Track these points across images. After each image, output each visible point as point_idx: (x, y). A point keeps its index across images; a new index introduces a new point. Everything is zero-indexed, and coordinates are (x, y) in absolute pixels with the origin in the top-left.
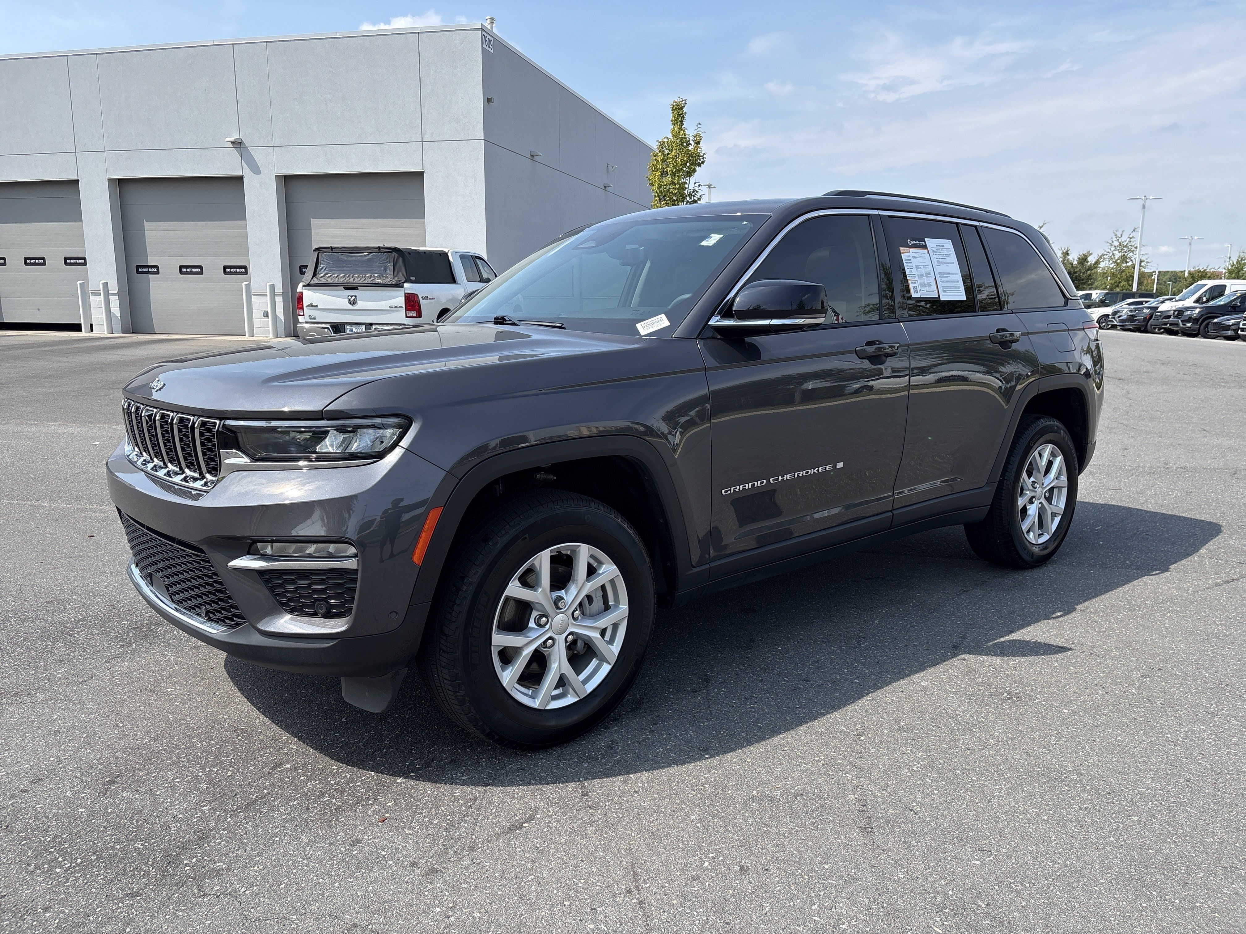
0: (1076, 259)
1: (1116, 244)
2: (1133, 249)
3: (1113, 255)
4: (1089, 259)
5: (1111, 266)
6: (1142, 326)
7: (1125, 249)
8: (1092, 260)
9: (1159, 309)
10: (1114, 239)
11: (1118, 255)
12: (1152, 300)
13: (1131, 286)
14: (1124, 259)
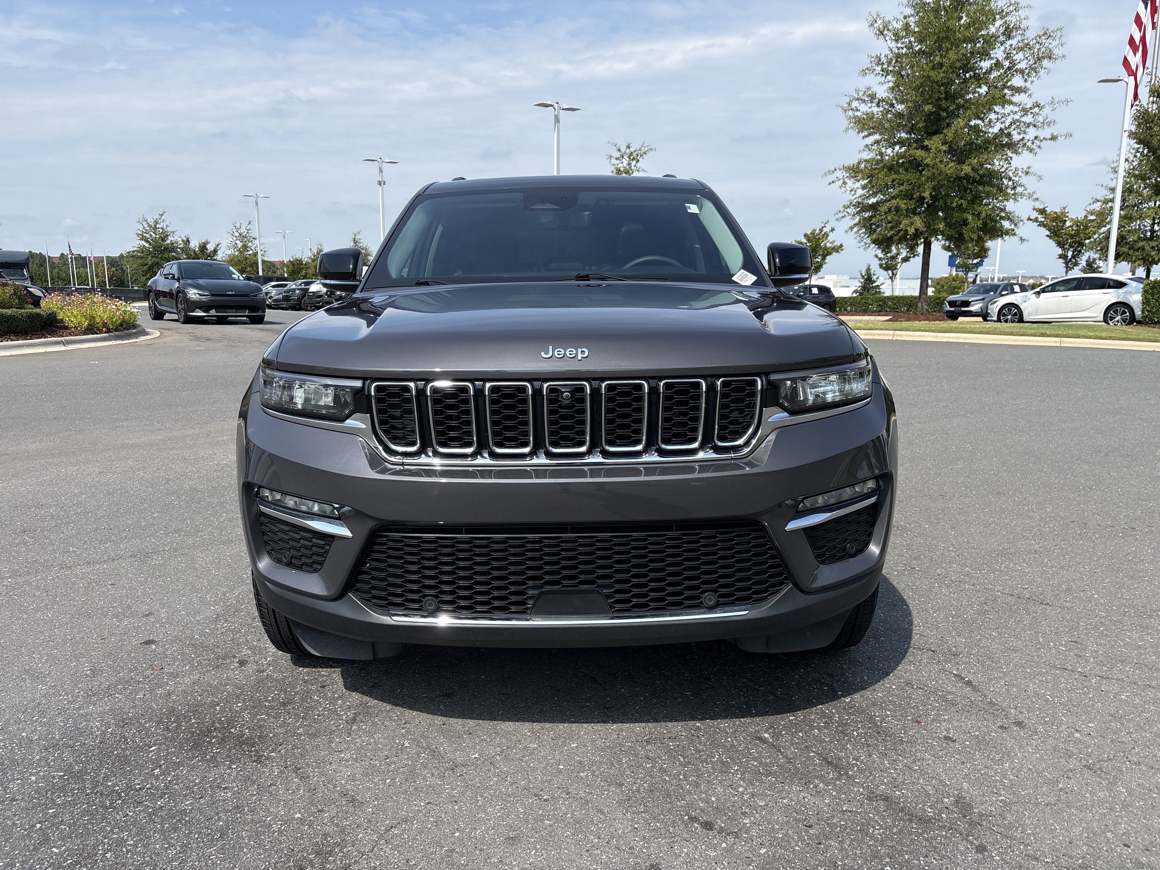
0: (198, 245)
1: (237, 234)
2: (251, 239)
3: (236, 244)
4: (208, 246)
5: (237, 253)
6: (297, 304)
7: (246, 239)
8: (210, 247)
9: (310, 290)
10: (234, 230)
11: (240, 244)
12: (292, 283)
13: (258, 273)
14: (245, 247)
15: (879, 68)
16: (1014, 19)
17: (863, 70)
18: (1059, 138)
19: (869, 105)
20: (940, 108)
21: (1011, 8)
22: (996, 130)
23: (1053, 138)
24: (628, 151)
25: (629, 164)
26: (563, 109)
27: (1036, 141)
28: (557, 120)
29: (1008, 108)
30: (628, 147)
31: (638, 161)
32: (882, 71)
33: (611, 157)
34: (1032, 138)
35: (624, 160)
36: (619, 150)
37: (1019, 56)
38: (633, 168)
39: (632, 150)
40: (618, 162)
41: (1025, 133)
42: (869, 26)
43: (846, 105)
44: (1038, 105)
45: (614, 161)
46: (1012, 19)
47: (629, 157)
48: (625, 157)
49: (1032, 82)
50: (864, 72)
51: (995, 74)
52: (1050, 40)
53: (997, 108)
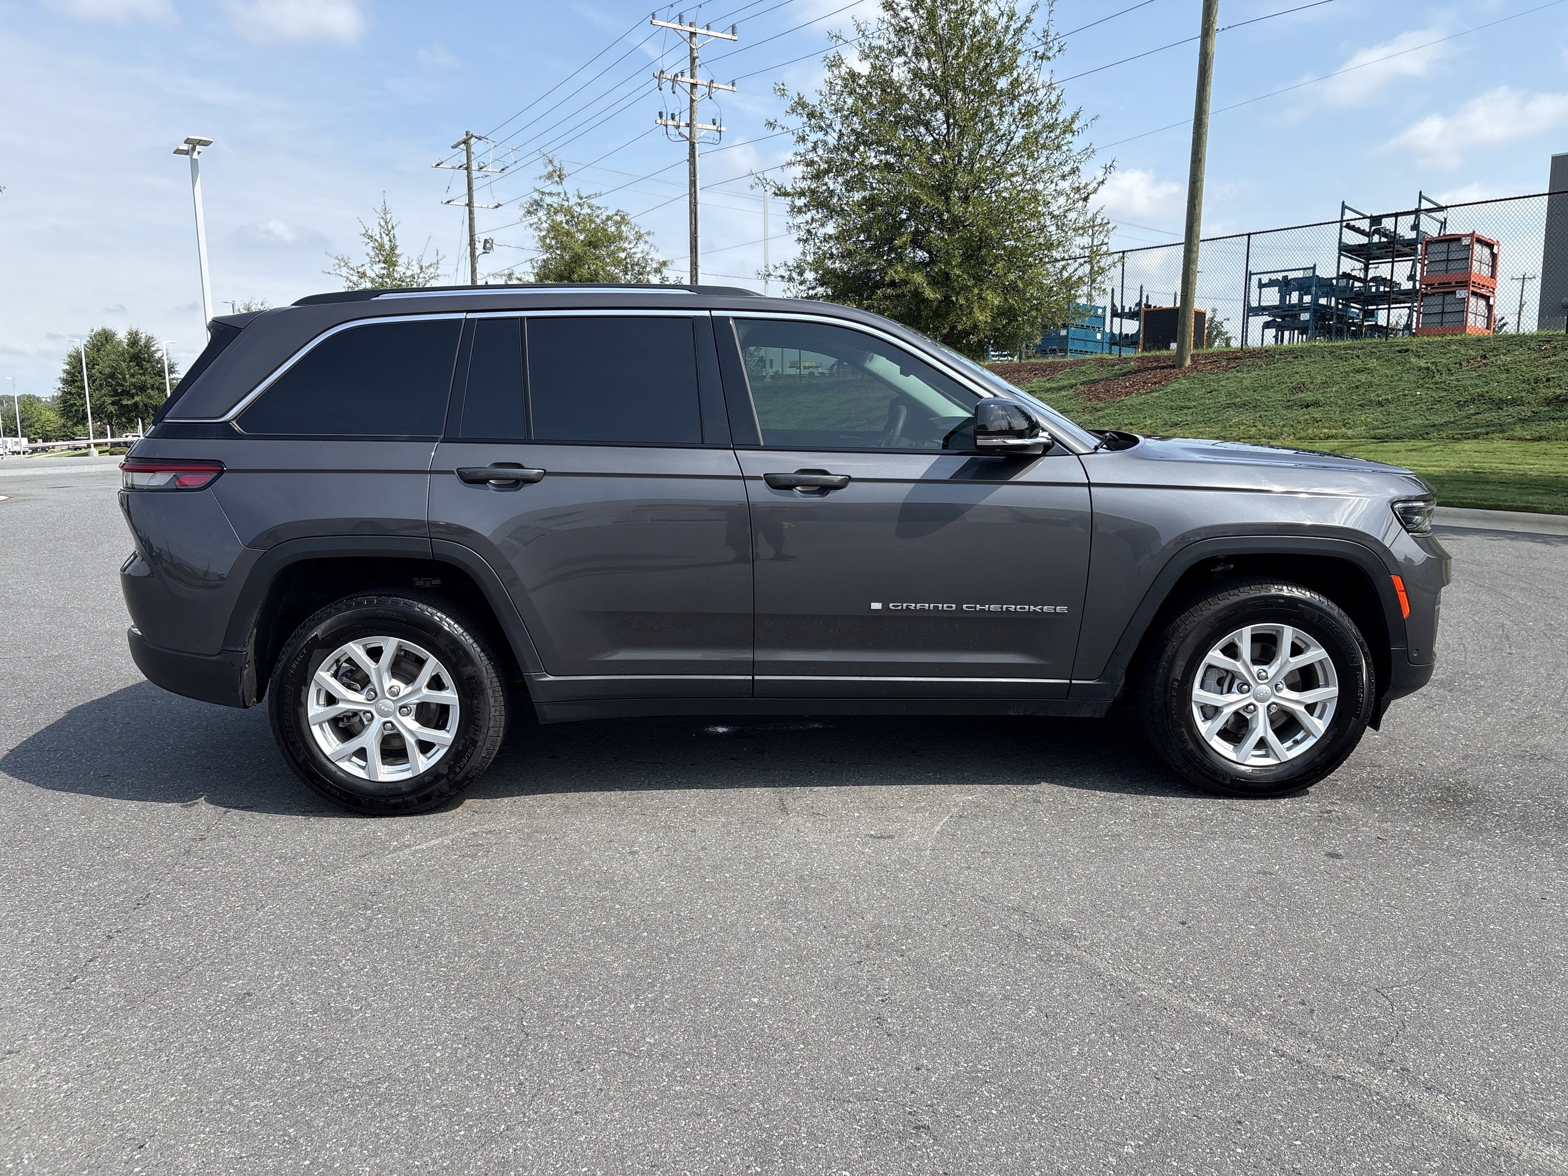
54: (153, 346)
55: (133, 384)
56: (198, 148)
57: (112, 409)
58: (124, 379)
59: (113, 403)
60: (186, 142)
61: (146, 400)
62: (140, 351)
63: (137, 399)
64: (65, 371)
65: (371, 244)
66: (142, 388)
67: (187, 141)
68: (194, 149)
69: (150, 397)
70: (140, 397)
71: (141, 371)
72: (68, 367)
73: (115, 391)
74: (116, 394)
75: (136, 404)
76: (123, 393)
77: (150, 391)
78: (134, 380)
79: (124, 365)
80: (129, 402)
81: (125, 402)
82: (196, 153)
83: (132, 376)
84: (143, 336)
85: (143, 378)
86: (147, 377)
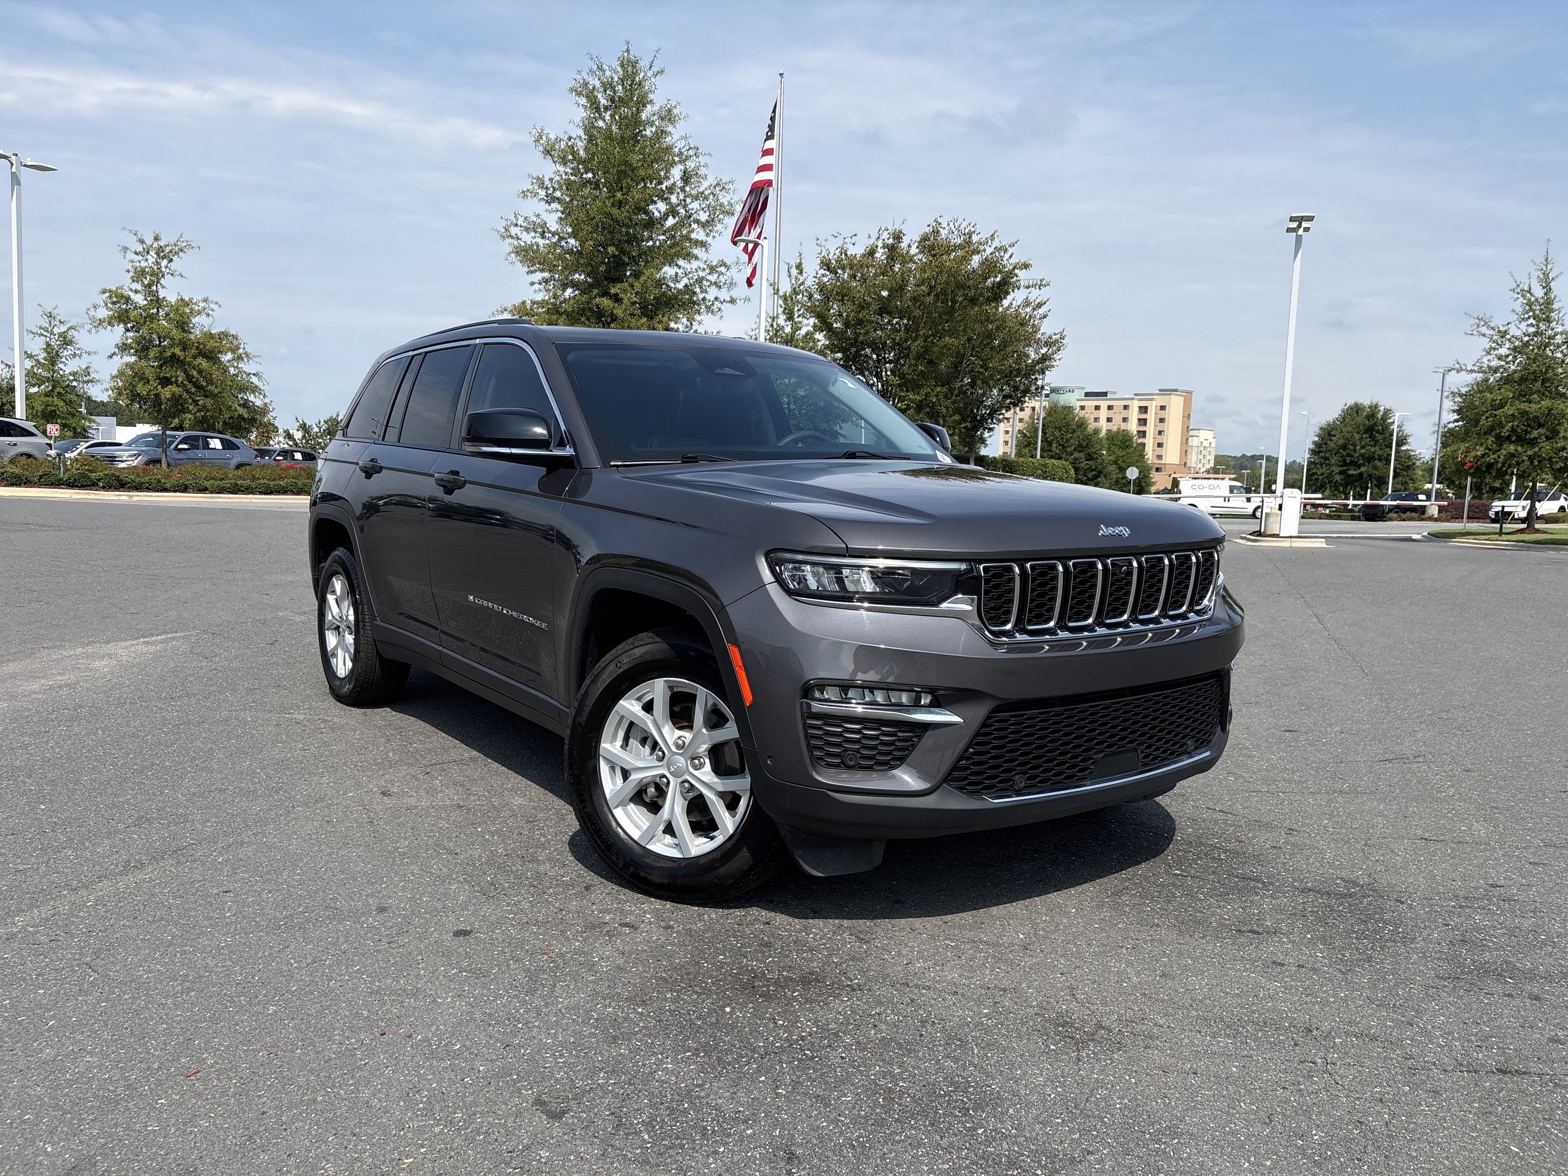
15: (542, 193)
16: (693, 165)
17: (523, 192)
18: (738, 301)
19: (533, 234)
20: (623, 252)
21: (691, 153)
22: (680, 286)
23: (733, 301)
24: (155, 245)
25: (158, 263)
26: (25, 166)
27: (716, 303)
28: (15, 180)
29: (695, 264)
30: (156, 239)
31: (171, 261)
32: (547, 196)
33: (125, 249)
34: (712, 299)
35: (149, 257)
36: (142, 242)
37: (695, 205)
38: (163, 269)
39: (162, 243)
40: (140, 258)
41: (706, 292)
42: (535, 141)
43: (503, 230)
44: (723, 264)
45: (131, 256)
46: (691, 164)
47: (158, 254)
48: (152, 253)
49: (714, 237)
50: (524, 194)
51: (671, 221)
52: (724, 192)
53: (681, 262)
54: (1390, 418)
55: (1362, 455)
56: (1305, 224)
57: (1338, 478)
58: (1355, 450)
59: (1341, 473)
60: (1291, 221)
61: (1371, 471)
62: (1375, 423)
63: (1362, 469)
64: (1314, 443)
65: (1521, 299)
66: (1370, 459)
67: (1292, 219)
68: (1299, 226)
69: (1375, 468)
70: (1366, 468)
71: (1372, 443)
72: (1317, 439)
73: (1345, 461)
74: (1345, 464)
75: (1361, 474)
76: (1352, 463)
77: (1376, 462)
78: (1363, 451)
79: (1357, 436)
80: (1355, 473)
81: (1350, 472)
82: (1301, 229)
83: (1363, 447)
84: (1382, 408)
85: (1373, 449)
86: (1377, 448)
